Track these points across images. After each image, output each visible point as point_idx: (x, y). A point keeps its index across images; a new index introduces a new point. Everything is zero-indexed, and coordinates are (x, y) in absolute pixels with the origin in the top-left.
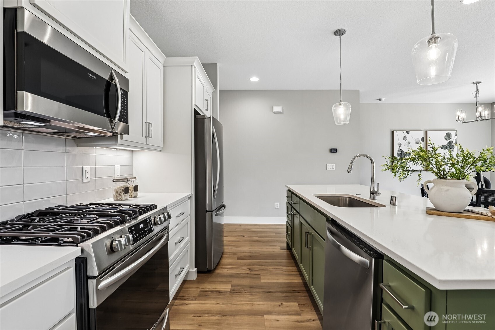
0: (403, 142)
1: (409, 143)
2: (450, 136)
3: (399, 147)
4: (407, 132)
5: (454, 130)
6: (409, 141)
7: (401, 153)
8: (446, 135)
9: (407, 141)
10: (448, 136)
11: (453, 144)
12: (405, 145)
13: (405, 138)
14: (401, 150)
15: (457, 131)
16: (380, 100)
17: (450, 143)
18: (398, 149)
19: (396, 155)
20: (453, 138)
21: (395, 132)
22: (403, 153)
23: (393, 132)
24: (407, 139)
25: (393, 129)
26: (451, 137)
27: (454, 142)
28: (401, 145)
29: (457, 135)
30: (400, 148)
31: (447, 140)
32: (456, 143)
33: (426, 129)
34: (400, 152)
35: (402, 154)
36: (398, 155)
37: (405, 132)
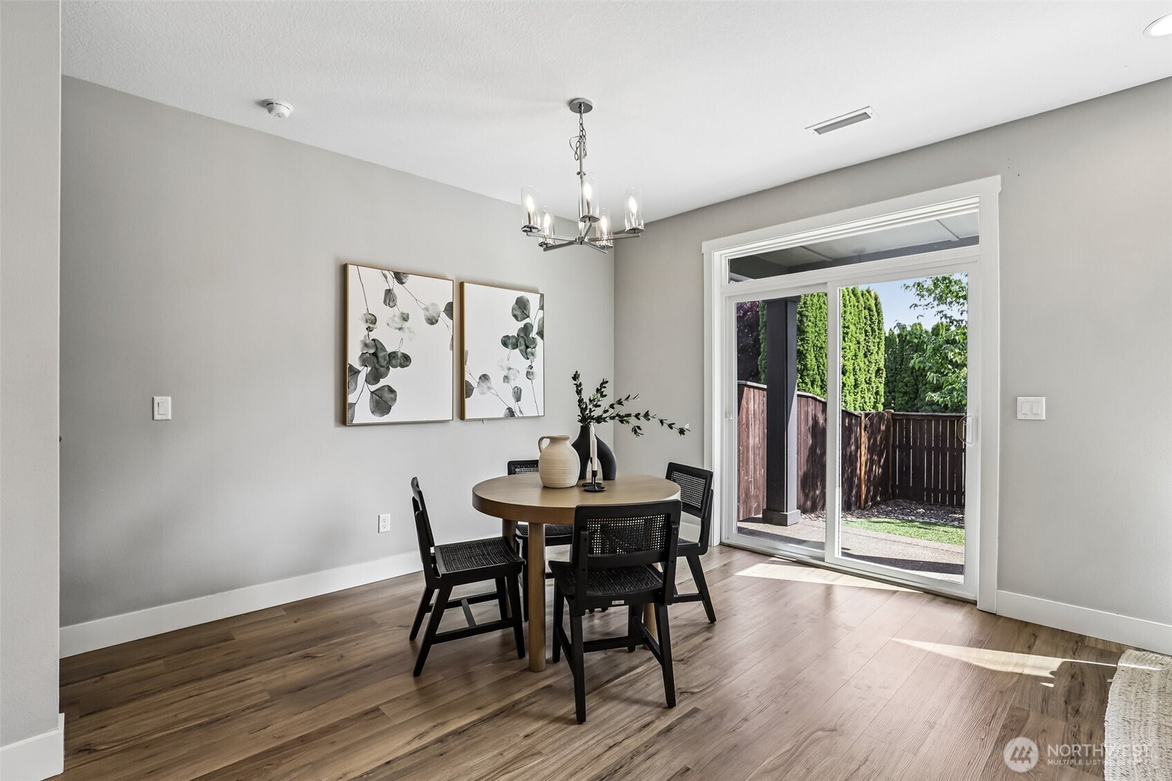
0: (384, 314)
1: (405, 318)
2: (525, 309)
3: (370, 329)
4: (399, 277)
5: (537, 292)
6: (405, 312)
7: (375, 354)
8: (517, 303)
9: (396, 312)
10: (521, 307)
11: (533, 334)
12: (390, 322)
13: (389, 297)
14: (373, 340)
15: (542, 296)
16: (268, 105)
17: (526, 329)
18: (363, 339)
19: (354, 359)
20: (535, 316)
21: (352, 270)
22: (381, 354)
23: (344, 269)
24: (398, 302)
25: (346, 256)
26: (529, 313)
27: (536, 329)
28: (374, 321)
29: (542, 308)
30: (373, 335)
32: (541, 334)
33: (464, 274)
34: (372, 351)
35: (377, 357)
36: (364, 362)
37: (390, 275)
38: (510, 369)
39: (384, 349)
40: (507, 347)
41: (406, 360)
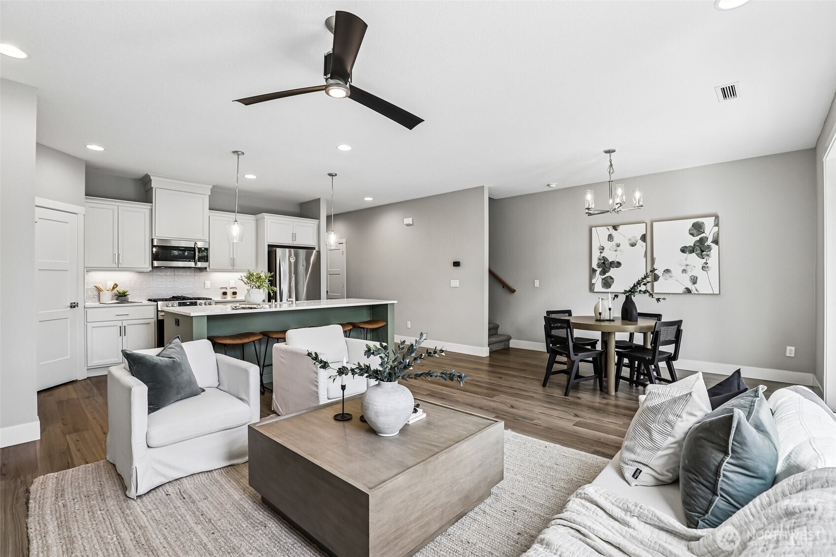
0: (608, 245)
1: (618, 245)
2: (701, 228)
3: (601, 253)
5: (712, 216)
6: (618, 242)
7: (604, 263)
8: (693, 226)
9: (614, 243)
10: (698, 228)
11: (709, 243)
12: (611, 248)
13: (610, 237)
15: (717, 217)
17: (702, 241)
20: (710, 231)
21: (593, 229)
22: (606, 263)
24: (615, 239)
26: (704, 230)
27: (710, 239)
28: (603, 249)
29: (717, 225)
30: (603, 255)
31: (694, 236)
32: (716, 242)
36: (599, 267)
38: (687, 265)
39: (608, 260)
40: (685, 253)
41: (619, 264)
